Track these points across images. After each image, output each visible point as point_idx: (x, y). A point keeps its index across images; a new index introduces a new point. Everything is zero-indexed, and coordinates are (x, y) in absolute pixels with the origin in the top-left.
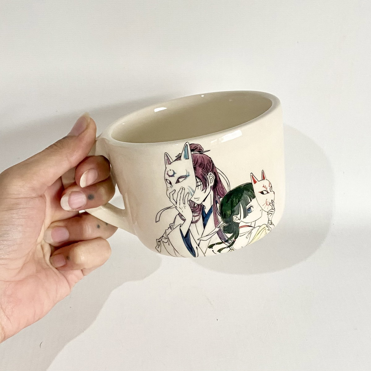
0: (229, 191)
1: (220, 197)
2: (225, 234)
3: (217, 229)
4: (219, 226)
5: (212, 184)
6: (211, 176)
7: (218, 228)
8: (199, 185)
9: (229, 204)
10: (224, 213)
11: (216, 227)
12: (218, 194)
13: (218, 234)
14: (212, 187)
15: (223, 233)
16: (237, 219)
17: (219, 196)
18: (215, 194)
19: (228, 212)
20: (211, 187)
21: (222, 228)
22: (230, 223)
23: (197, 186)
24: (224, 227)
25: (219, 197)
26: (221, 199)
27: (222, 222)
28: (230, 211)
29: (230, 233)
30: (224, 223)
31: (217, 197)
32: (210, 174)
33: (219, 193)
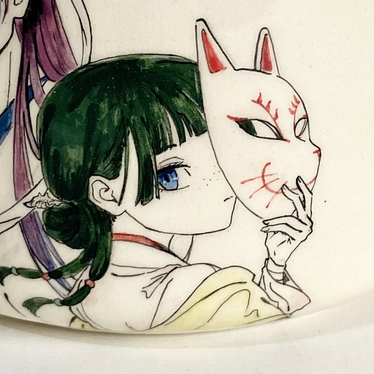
0: (86, 62)
1: (47, 78)
2: (53, 241)
4: (32, 201)
7: (25, 204)
9: (79, 116)
10: (56, 151)
11: (18, 199)
12: (38, 61)
13: (23, 231)
14: (17, 21)
15: (43, 233)
16: (108, 195)
17: (44, 71)
18: (29, 57)
19: (69, 150)
20: (14, 22)
21: (40, 211)
22: (76, 203)
24: (50, 211)
25: (42, 75)
26: (49, 86)
27: (42, 188)
28: (82, 151)
29: (73, 248)
30: (50, 194)
31: (33, 71)
33: (42, 57)
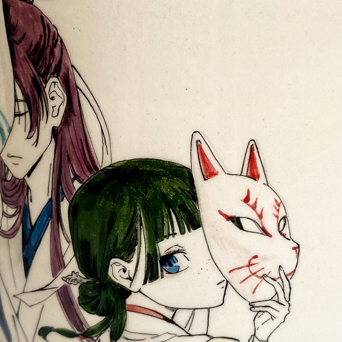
3: (59, 283)
5: (57, 122)
6: (56, 89)
8: (22, 115)
23: (16, 115)
32: (55, 83)
